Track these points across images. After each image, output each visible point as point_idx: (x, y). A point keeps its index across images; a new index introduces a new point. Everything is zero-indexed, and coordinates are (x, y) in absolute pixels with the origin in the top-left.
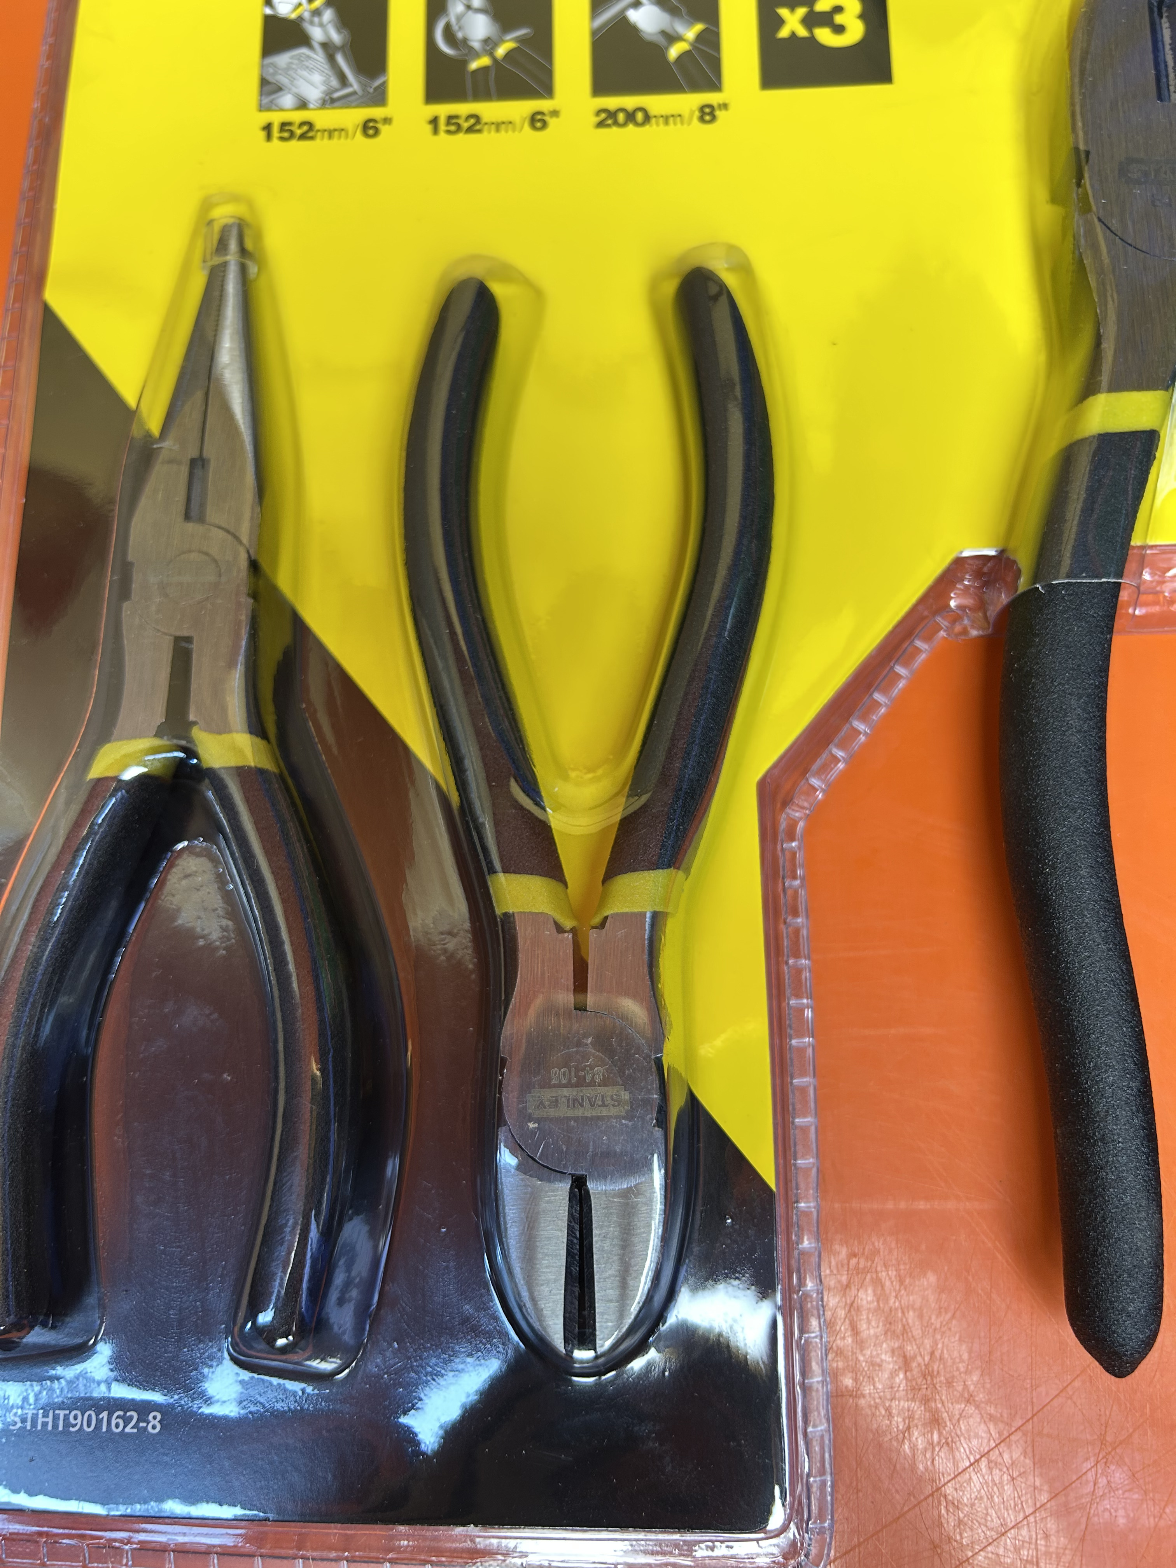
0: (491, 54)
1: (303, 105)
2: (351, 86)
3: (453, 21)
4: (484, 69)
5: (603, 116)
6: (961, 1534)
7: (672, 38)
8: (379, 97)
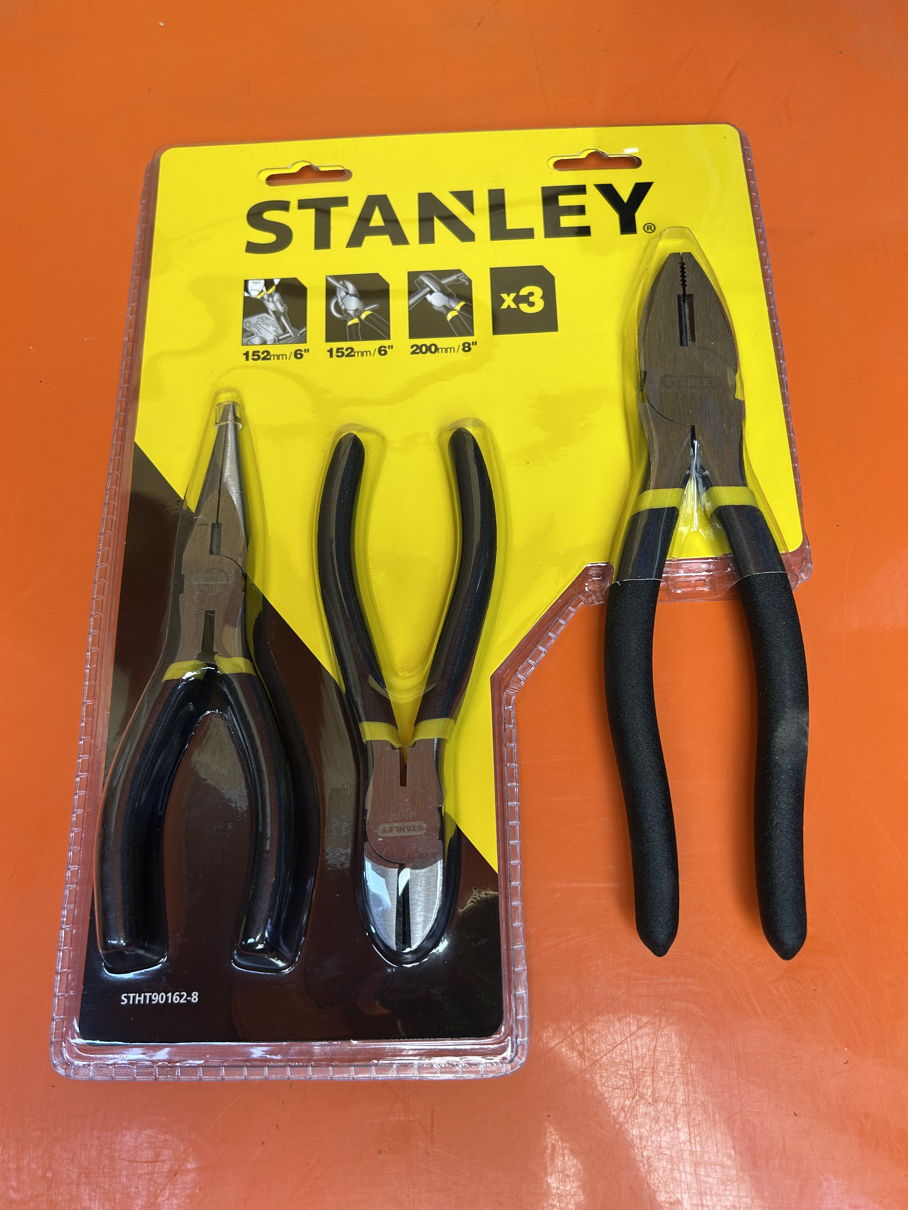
0: (359, 317)
1: (264, 343)
2: (288, 332)
3: (340, 300)
4: (356, 325)
5: (415, 348)
6: (594, 1048)
7: (449, 309)
8: (303, 339)
